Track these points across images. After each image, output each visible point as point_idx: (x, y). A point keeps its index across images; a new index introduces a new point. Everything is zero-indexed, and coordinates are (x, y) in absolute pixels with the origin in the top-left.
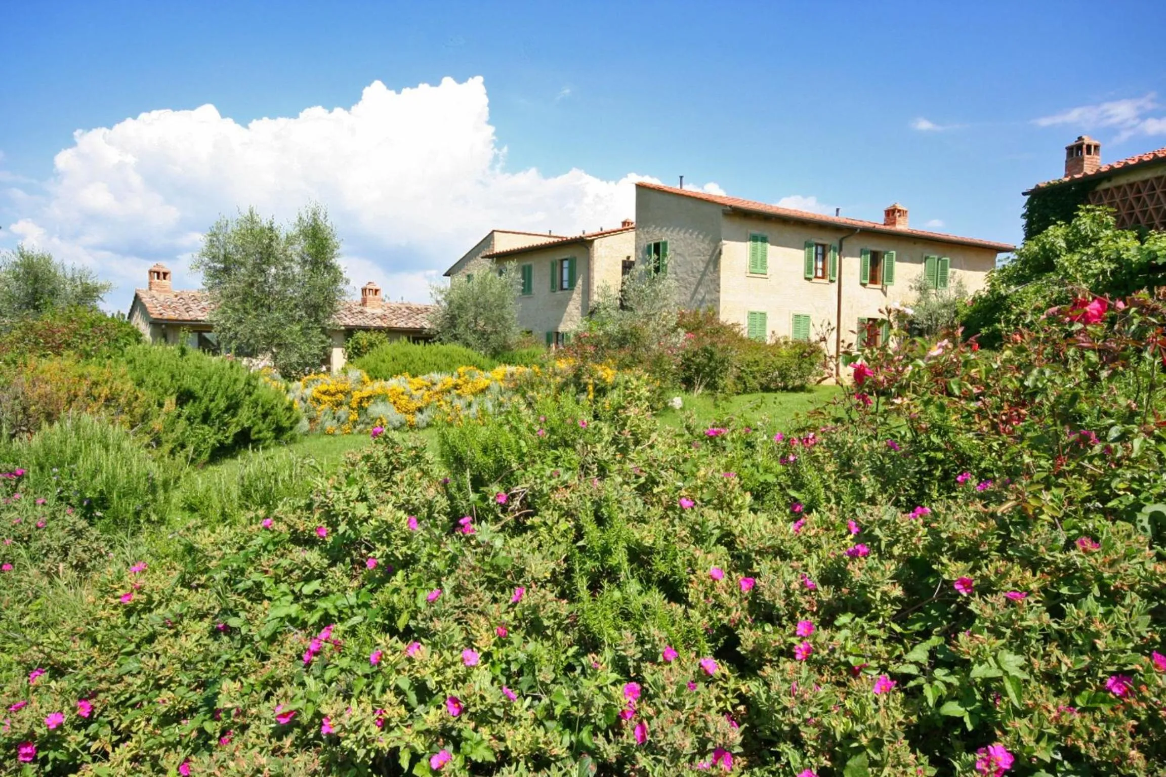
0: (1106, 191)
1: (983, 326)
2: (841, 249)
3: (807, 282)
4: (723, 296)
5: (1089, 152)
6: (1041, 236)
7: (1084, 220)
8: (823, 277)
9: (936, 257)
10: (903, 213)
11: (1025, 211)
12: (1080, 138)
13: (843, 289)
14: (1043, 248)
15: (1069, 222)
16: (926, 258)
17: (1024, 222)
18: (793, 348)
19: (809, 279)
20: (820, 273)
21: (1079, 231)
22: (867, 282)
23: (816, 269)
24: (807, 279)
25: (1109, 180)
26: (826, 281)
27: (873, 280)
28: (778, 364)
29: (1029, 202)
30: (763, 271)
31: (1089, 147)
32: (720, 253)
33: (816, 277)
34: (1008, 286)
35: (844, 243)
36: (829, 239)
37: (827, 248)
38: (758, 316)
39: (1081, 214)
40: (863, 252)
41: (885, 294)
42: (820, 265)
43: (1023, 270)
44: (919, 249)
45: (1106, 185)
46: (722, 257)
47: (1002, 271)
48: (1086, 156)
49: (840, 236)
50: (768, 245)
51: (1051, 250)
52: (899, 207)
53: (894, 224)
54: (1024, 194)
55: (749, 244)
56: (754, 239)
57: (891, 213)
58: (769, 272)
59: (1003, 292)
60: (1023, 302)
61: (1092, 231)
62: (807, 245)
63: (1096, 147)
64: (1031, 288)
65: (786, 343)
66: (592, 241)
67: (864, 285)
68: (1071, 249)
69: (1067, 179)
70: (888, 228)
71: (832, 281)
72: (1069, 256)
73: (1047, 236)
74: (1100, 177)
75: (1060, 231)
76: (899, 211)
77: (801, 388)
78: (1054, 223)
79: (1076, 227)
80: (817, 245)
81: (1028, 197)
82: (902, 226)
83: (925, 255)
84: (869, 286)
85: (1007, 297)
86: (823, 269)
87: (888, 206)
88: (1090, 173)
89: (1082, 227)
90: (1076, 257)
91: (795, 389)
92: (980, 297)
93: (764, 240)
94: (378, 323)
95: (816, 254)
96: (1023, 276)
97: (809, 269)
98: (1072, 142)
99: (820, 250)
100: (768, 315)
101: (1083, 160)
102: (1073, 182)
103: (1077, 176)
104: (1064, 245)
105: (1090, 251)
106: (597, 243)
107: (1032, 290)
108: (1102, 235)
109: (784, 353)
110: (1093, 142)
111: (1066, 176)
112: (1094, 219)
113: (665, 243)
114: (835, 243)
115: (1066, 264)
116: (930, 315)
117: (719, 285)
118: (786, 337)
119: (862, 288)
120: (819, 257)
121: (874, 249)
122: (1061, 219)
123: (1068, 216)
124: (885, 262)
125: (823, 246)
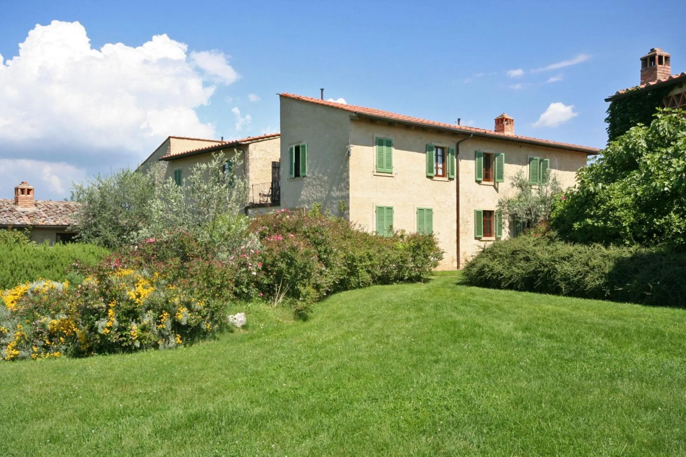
0: (678, 96)
1: (576, 221)
2: (458, 153)
3: (429, 180)
4: (353, 193)
5: (661, 63)
6: (624, 137)
7: (662, 121)
8: (443, 176)
9: (538, 158)
10: (510, 121)
11: (607, 115)
12: (653, 50)
13: (460, 185)
14: (626, 148)
15: (648, 124)
16: (531, 159)
17: (607, 125)
18: (409, 240)
19: (431, 178)
20: (440, 172)
21: (657, 132)
22: (481, 179)
23: (437, 168)
24: (428, 177)
25: (681, 87)
26: (446, 179)
27: (487, 178)
28: (394, 257)
29: (611, 108)
30: (388, 170)
31: (660, 57)
32: (349, 155)
33: (437, 175)
34: (596, 185)
35: (460, 147)
36: (448, 143)
37: (446, 151)
38: (385, 210)
39: (659, 116)
40: (477, 155)
41: (497, 190)
42: (440, 166)
43: (609, 169)
44: (523, 152)
45: (677, 91)
46: (350, 158)
47: (591, 169)
48: (659, 66)
49: (457, 140)
50: (393, 149)
51: (633, 149)
52: (506, 116)
53: (503, 130)
54: (607, 100)
55: (375, 147)
56: (380, 143)
57: (500, 122)
58: (394, 171)
59: (592, 189)
60: (610, 199)
61: (669, 132)
62: (428, 149)
63: (667, 58)
64: (617, 186)
65: (402, 237)
66: (247, 145)
67: (479, 182)
68: (650, 149)
69: (643, 86)
70: (497, 133)
71: (451, 179)
72: (649, 155)
73: (630, 137)
74: (672, 83)
75: (641, 132)
76: (506, 120)
77: (418, 279)
78: (635, 125)
79: (654, 128)
80: (437, 148)
81: (610, 103)
82: (509, 132)
83: (529, 157)
84: (483, 183)
85: (595, 194)
86: (443, 169)
87: (497, 116)
88: (663, 80)
89: (661, 129)
90: (657, 156)
91: (411, 280)
92: (572, 194)
93: (389, 144)
94: (26, 221)
95: (437, 155)
96: (608, 174)
97: (430, 169)
98: (646, 53)
99: (440, 152)
100: (394, 209)
101: (656, 69)
102: (649, 88)
103: (652, 83)
104: (645, 145)
105: (670, 150)
106: (251, 147)
107: (617, 187)
108: (679, 135)
109: (401, 246)
110: (664, 54)
111: (642, 84)
112: (670, 121)
113: (304, 147)
114: (453, 147)
115: (649, 162)
116: (530, 210)
117: (348, 183)
118: (403, 231)
119: (477, 185)
120: (440, 158)
121: (486, 151)
122: (640, 122)
123: (647, 119)
124: (496, 162)
125: (443, 149)
